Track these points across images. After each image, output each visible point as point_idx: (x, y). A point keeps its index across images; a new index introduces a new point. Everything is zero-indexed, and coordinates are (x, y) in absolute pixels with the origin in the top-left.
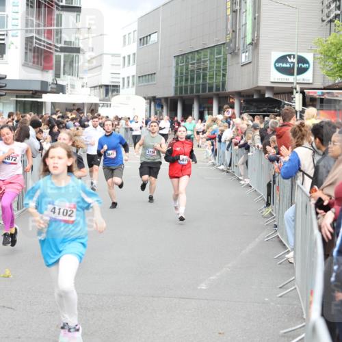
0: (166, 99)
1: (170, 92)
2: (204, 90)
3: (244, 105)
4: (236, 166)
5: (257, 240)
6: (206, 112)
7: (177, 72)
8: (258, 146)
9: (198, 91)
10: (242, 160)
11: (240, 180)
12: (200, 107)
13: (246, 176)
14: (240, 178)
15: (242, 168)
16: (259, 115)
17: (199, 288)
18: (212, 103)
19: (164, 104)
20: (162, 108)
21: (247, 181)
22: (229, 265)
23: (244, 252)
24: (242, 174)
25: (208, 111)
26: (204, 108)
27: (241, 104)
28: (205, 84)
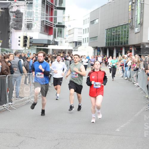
0: (102, 48)
1: (104, 45)
2: (119, 44)
3: (136, 51)
4: (133, 77)
5: (142, 110)
6: (119, 54)
7: (107, 36)
8: (142, 69)
9: (116, 44)
10: (135, 75)
11: (134, 84)
12: (117, 51)
13: (137, 82)
14: (134, 83)
15: (135, 78)
16: (143, 55)
17: (116, 130)
18: (122, 50)
19: (101, 50)
20: (100, 52)
21: (137, 84)
22: (130, 121)
23: (136, 115)
24: (135, 81)
25: (120, 53)
26: (119, 52)
27: (135, 50)
28: (119, 41)
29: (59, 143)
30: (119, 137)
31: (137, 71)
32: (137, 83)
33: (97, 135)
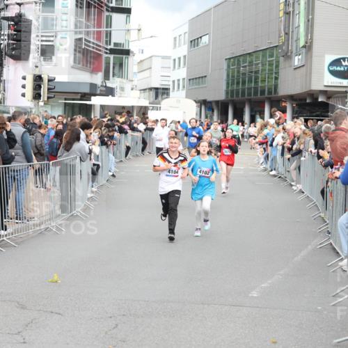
0: (217, 102)
1: (221, 96)
2: (256, 93)
3: (296, 109)
4: (289, 171)
5: (310, 247)
6: (258, 116)
7: (228, 75)
8: (311, 151)
9: (249, 94)
10: (294, 165)
11: (292, 185)
12: (252, 110)
13: (298, 182)
14: (293, 183)
15: (294, 174)
16: (312, 119)
17: (250, 295)
18: (264, 107)
19: (215, 107)
20: (213, 111)
21: (300, 187)
22: (282, 272)
23: (296, 259)
24: (295, 179)
25: (260, 115)
26: (256, 112)
27: (293, 108)
28: (257, 88)
29: (117, 325)
30: (258, 309)
31: (297, 157)
32: (298, 186)
33: (206, 306)
